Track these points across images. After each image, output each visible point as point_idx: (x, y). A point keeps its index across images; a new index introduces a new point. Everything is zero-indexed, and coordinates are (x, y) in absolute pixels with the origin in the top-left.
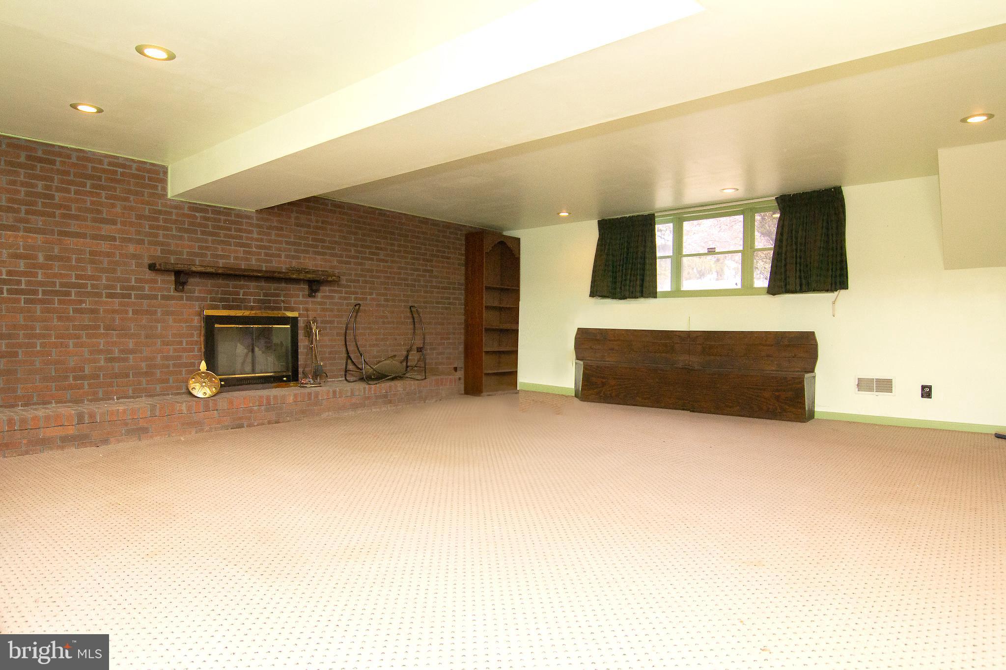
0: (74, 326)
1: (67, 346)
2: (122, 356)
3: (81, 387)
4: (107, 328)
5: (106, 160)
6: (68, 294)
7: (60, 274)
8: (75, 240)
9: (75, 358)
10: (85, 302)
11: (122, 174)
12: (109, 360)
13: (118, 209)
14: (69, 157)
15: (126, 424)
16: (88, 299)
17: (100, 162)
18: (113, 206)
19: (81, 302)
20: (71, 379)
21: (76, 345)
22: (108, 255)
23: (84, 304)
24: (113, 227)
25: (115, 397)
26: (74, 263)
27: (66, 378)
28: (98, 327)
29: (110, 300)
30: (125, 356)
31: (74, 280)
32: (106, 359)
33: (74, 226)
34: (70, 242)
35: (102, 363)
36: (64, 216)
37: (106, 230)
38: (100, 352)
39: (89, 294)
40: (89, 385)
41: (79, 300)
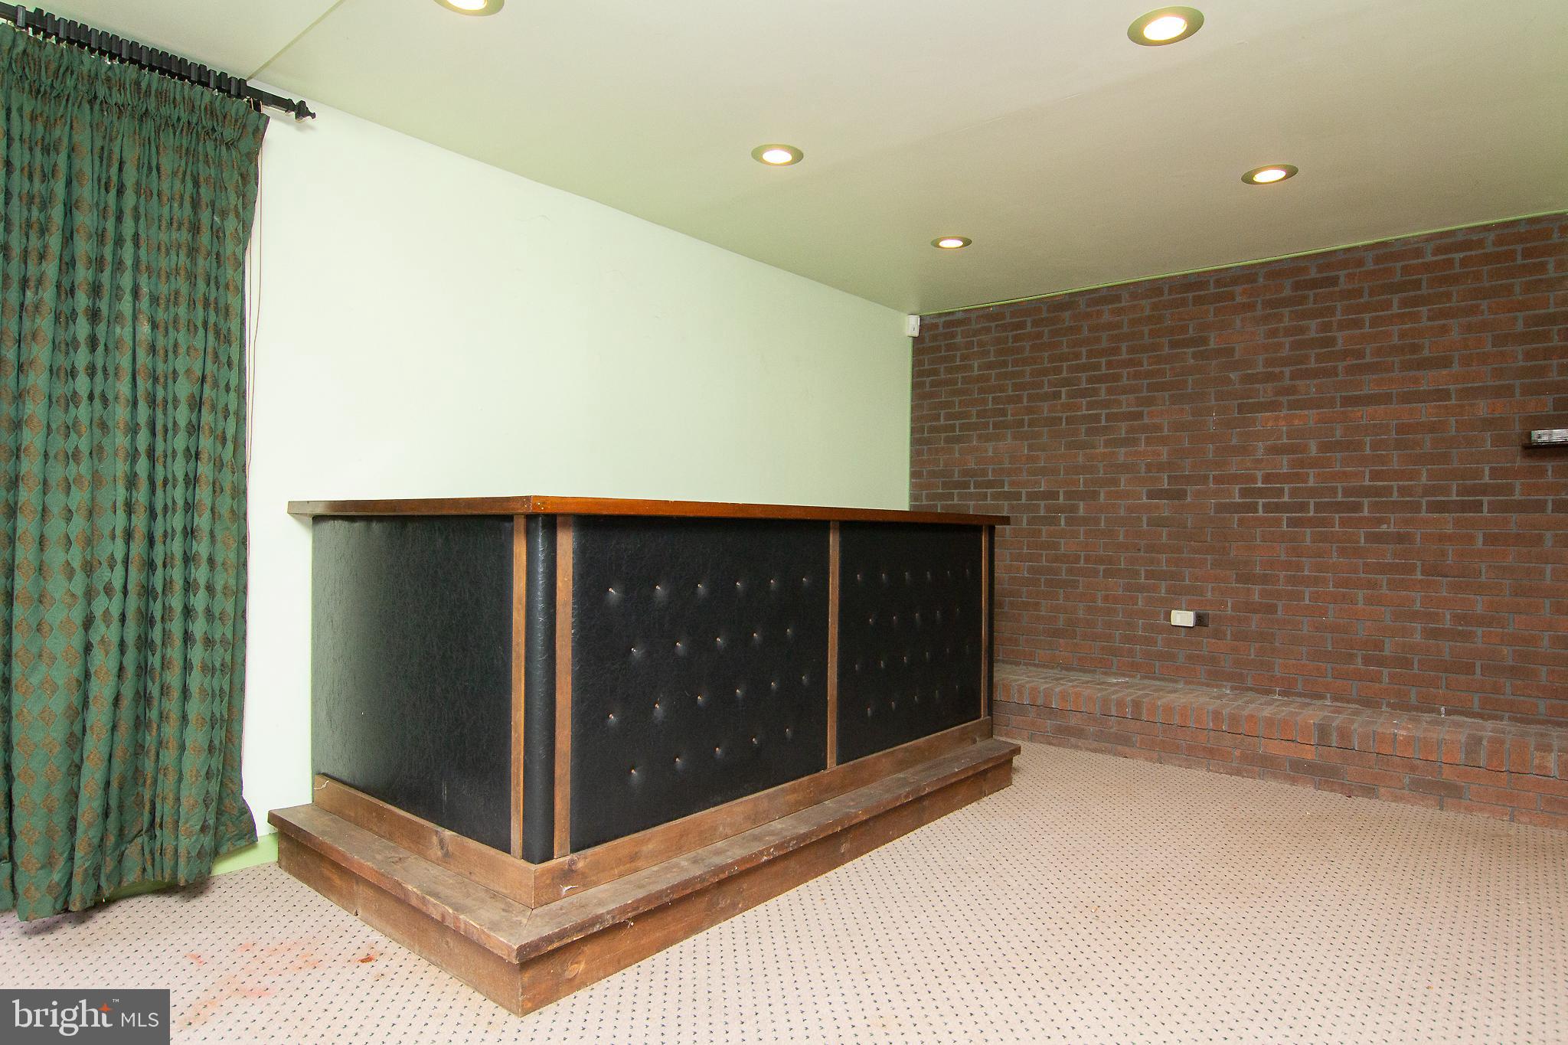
0: (1366, 564)
1: (1354, 602)
2: (1460, 628)
3: (1376, 678)
4: (1431, 570)
5: (1430, 247)
6: (1357, 507)
7: (1344, 473)
8: (1370, 409)
9: (1368, 623)
10: (1386, 521)
11: (1464, 262)
12: (1434, 634)
13: (1455, 335)
14: (1360, 263)
15: (1413, 769)
16: (1392, 516)
17: (1418, 253)
18: (1444, 330)
19: (1380, 521)
20: (1359, 660)
21: (1369, 601)
22: (1432, 428)
23: (1385, 526)
24: (1444, 372)
25: (1443, 709)
26: (1368, 451)
27: (1351, 657)
28: (1412, 569)
29: (1435, 515)
30: (1465, 628)
31: (1367, 483)
32: (1424, 630)
33: (1369, 385)
34: (1363, 414)
35: (1418, 638)
36: (1351, 370)
37: (1428, 380)
38: (1414, 616)
39: (1396, 507)
40: (1391, 676)
41: (1376, 518)
